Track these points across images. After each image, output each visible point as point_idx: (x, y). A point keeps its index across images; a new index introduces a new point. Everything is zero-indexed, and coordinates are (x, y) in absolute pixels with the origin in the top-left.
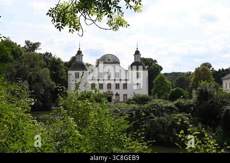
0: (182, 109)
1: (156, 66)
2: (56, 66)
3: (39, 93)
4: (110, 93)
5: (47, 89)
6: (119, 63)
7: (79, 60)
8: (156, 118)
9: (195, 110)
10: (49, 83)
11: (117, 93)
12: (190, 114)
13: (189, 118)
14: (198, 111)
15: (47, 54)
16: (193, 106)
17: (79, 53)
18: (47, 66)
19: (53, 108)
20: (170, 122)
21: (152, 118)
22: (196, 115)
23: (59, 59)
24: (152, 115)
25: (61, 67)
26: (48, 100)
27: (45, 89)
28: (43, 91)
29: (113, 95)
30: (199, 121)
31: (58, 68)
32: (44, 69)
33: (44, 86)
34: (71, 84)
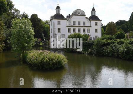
34: (55, 29)
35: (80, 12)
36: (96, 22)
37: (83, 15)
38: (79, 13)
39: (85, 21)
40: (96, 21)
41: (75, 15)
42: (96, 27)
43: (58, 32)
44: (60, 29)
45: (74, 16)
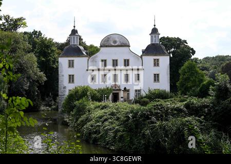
0: (193, 110)
1: (186, 49)
2: (46, 50)
3: (22, 88)
4: (117, 88)
5: (33, 83)
6: (129, 46)
7: (74, 42)
8: (158, 123)
9: (209, 113)
10: (35, 74)
11: (125, 88)
12: (203, 117)
13: (201, 122)
14: (213, 114)
15: (35, 32)
16: (207, 107)
17: (74, 32)
18: (32, 51)
19: (42, 108)
20: (175, 128)
21: (152, 123)
22: (211, 120)
23: (50, 41)
24: (154, 118)
25: (53, 51)
26: (36, 97)
27: (30, 82)
28: (28, 84)
29: (120, 90)
30: (214, 126)
31: (49, 53)
32: (29, 55)
33: (29, 78)
34: (63, 76)
35: (117, 40)
36: (155, 60)
37: (125, 45)
38: (115, 42)
39: (127, 58)
40: (156, 57)
41: (106, 46)
42: (156, 70)
43: (70, 82)
44: (73, 76)
45: (102, 49)
